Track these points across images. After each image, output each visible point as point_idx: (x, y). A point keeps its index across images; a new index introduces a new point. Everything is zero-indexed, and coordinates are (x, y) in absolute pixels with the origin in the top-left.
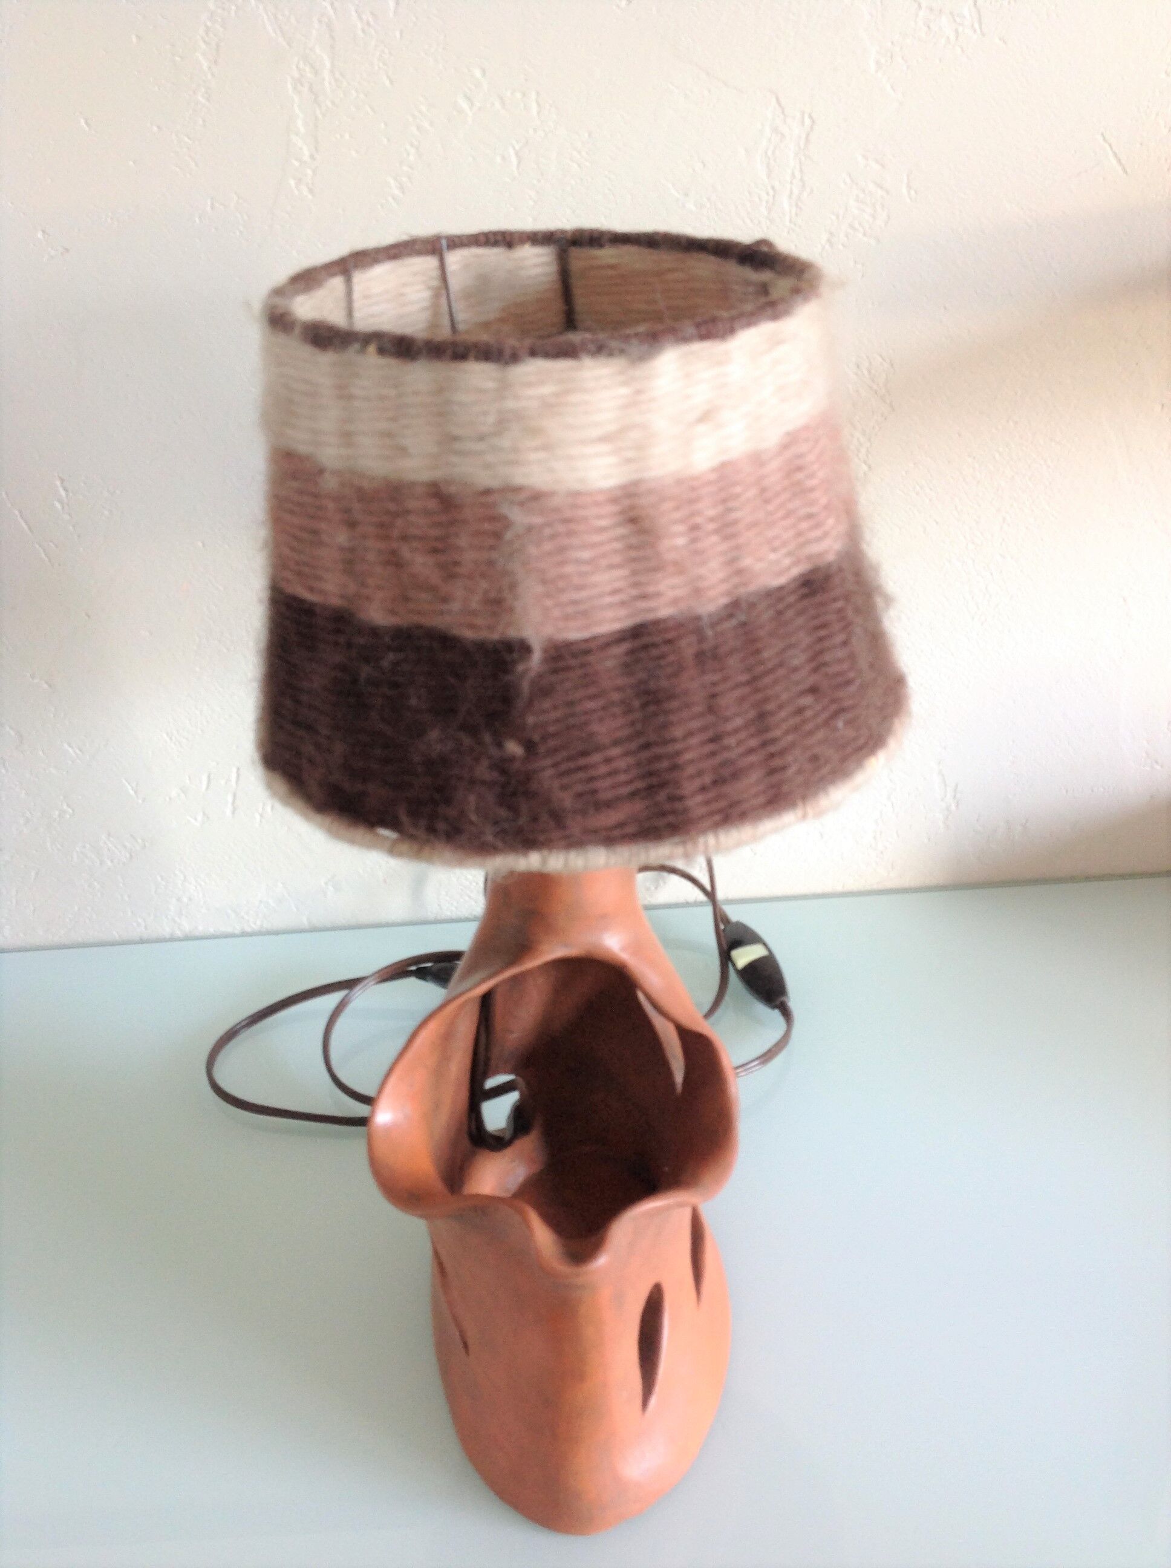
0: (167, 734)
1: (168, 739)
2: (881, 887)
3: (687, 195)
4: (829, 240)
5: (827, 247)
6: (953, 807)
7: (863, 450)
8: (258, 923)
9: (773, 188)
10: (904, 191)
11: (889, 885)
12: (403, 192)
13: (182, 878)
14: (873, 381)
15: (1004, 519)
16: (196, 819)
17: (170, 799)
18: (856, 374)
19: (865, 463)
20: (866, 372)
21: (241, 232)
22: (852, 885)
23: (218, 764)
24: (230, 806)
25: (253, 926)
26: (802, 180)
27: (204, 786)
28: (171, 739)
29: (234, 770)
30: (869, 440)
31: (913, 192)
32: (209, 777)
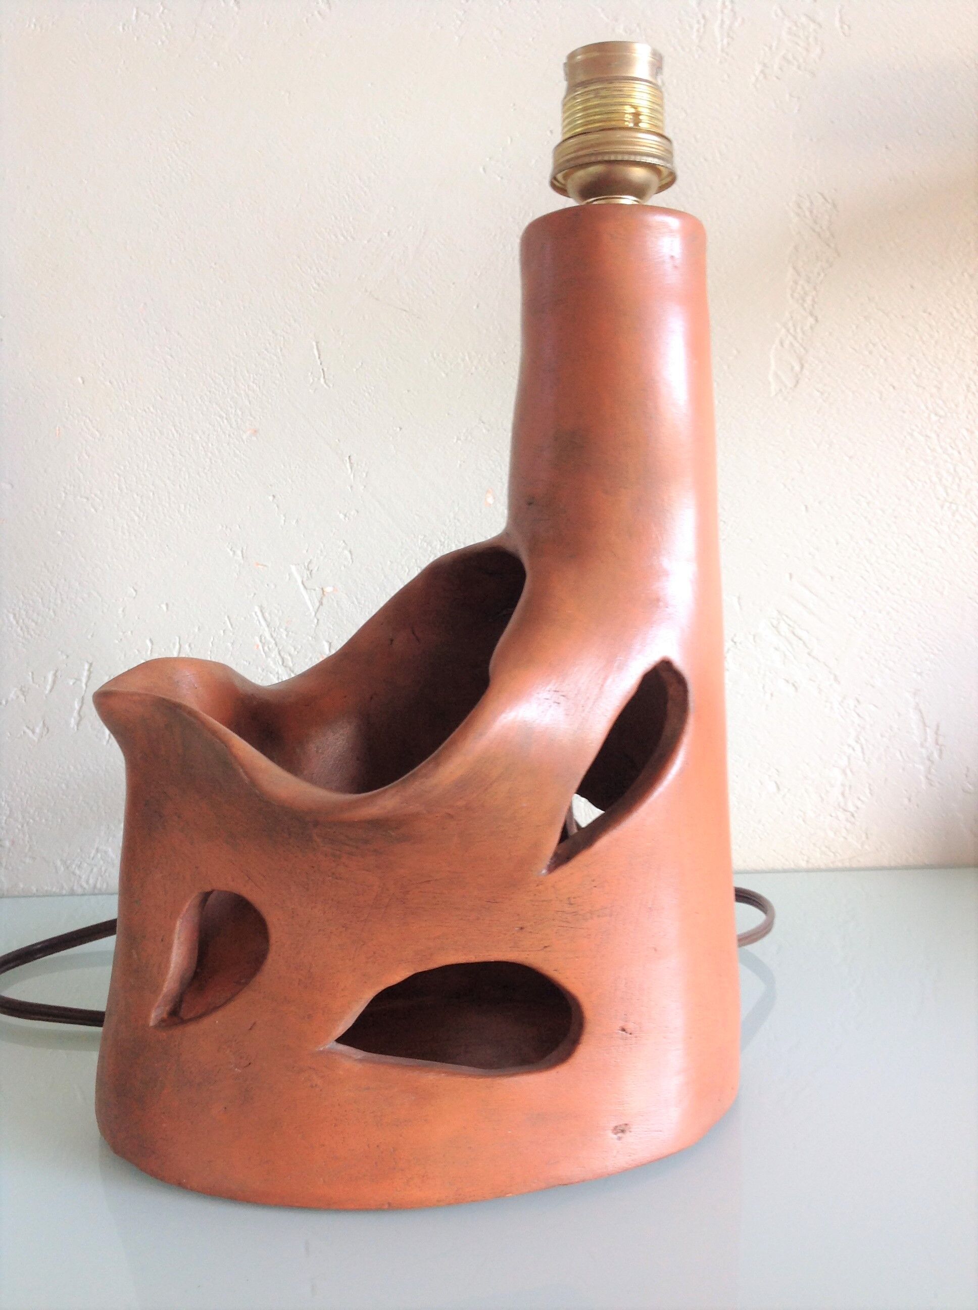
0: (15, 615)
1: (14, 623)
2: (855, 864)
3: (616, 20)
4: (762, 72)
5: (761, 78)
6: (936, 755)
7: (809, 300)
8: (91, 881)
9: (704, 17)
10: (837, 24)
11: (864, 861)
12: (330, 8)
13: (8, 812)
14: (816, 222)
15: (968, 386)
16: (33, 732)
17: (7, 702)
18: (798, 215)
19: (811, 314)
20: (808, 214)
21: (163, 42)
22: (819, 859)
23: (68, 657)
24: (75, 714)
25: (85, 885)
26: (732, 10)
27: (48, 687)
28: (17, 622)
29: (87, 667)
30: (815, 288)
31: (846, 27)
32: (55, 675)
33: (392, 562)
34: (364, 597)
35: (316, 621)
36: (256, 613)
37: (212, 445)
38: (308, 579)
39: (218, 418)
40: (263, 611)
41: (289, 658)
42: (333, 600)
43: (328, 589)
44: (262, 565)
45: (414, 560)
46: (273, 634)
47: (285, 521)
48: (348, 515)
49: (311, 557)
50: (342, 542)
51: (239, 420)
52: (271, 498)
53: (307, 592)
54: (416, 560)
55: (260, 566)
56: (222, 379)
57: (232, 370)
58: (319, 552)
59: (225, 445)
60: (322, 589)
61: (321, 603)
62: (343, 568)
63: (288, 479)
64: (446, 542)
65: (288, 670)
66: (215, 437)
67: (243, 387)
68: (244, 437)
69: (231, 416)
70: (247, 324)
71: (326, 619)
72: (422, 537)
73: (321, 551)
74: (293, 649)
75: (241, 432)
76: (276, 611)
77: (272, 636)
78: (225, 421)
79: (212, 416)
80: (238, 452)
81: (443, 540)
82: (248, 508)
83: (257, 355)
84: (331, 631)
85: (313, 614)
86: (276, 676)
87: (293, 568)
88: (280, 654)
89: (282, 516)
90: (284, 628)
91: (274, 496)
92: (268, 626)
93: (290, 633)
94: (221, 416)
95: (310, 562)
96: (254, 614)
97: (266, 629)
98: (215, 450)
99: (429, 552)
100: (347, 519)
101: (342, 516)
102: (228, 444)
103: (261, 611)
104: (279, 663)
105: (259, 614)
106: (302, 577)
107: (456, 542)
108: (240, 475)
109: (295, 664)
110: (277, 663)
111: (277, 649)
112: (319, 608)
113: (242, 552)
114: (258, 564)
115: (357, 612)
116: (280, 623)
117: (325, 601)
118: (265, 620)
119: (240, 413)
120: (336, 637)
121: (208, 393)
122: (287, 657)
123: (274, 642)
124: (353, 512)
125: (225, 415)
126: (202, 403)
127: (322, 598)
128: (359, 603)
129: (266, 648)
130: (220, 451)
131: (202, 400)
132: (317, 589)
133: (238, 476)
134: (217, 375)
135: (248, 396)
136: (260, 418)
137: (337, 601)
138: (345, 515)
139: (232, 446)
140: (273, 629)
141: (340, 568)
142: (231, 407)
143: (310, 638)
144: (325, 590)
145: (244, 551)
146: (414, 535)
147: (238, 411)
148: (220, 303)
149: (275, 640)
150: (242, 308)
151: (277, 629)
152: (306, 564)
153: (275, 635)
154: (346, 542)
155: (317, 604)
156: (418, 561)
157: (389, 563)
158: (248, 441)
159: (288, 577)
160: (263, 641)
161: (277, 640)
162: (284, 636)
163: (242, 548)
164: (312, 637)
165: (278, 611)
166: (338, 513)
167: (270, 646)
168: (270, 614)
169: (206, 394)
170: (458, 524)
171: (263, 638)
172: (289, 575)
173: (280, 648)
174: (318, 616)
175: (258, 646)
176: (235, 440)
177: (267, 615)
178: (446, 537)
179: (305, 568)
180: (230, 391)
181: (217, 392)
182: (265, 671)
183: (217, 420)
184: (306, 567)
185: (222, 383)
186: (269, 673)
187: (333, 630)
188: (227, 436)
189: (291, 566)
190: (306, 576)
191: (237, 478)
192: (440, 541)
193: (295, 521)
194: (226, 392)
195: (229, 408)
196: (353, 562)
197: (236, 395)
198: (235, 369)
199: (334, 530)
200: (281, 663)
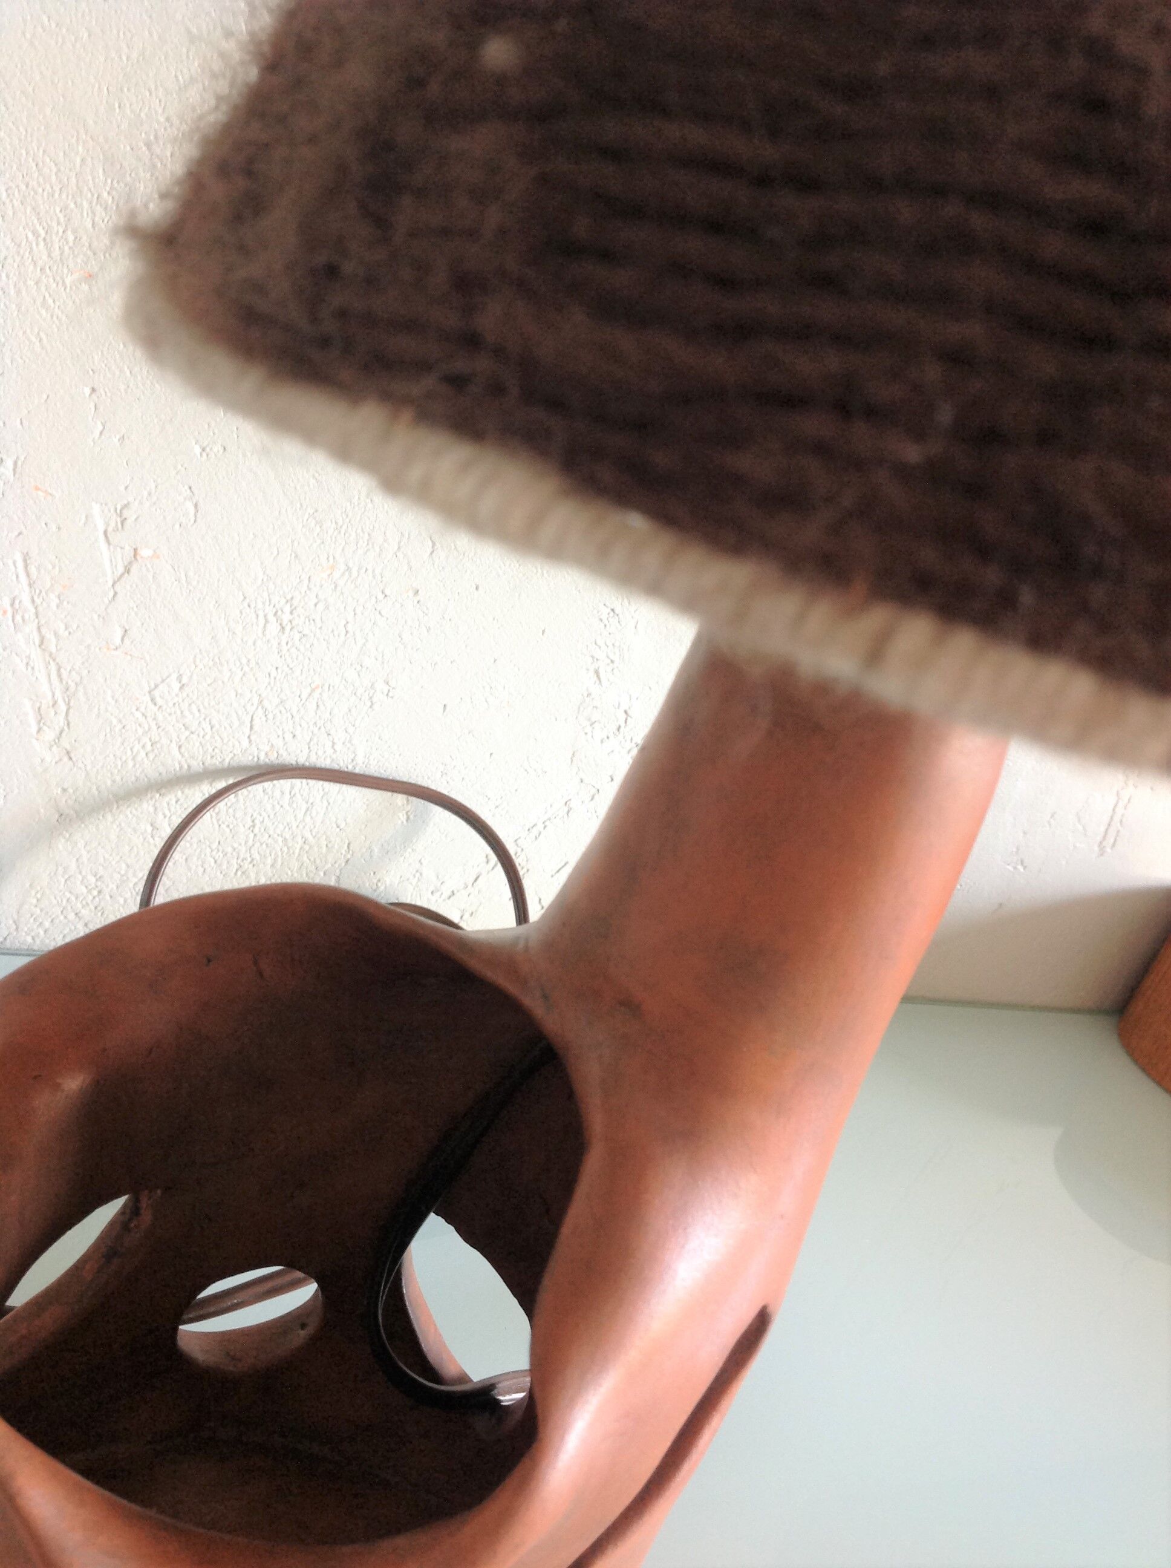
33: (255, 536)
34: (199, 576)
35: (111, 594)
36: (14, 563)
37: (8, 276)
38: (116, 530)
39: (30, 235)
40: (28, 562)
41: (54, 641)
42: (148, 570)
43: (145, 552)
44: (46, 491)
45: (289, 541)
46: (36, 598)
47: (101, 433)
48: (208, 449)
49: (131, 499)
50: (187, 487)
51: (66, 248)
52: (87, 391)
53: (109, 549)
54: (293, 542)
55: (40, 493)
56: (55, 170)
57: (78, 160)
58: (145, 494)
59: (31, 283)
60: (135, 550)
61: (127, 571)
62: (177, 526)
63: (126, 369)
64: (345, 527)
65: (47, 654)
66: (16, 265)
67: (89, 195)
68: (68, 281)
69: (56, 239)
70: (126, 90)
71: (129, 594)
72: (312, 511)
73: (150, 494)
74: (63, 627)
75: (65, 271)
76: (50, 567)
77: (33, 601)
78: (42, 244)
79: (21, 228)
80: (50, 301)
81: (340, 523)
82: (45, 397)
83: (128, 148)
84: (133, 614)
85: (110, 583)
86: (25, 661)
87: (96, 509)
88: (39, 628)
89: (99, 423)
90: (57, 594)
91: (93, 390)
92: (30, 585)
93: (65, 603)
94: (35, 233)
95: (126, 506)
96: (10, 562)
97: (27, 588)
98: (12, 287)
99: (316, 535)
100: (204, 454)
101: (197, 450)
102: (37, 283)
103: (25, 561)
104: (34, 644)
105: (20, 564)
106: (108, 525)
107: (359, 531)
108: (45, 340)
109: (61, 649)
110: (31, 642)
111: (36, 621)
112: (122, 575)
113: (15, 463)
114: (37, 489)
115: (182, 595)
116: (52, 585)
117: (134, 568)
118: (28, 575)
119: (71, 238)
120: (139, 624)
121: (23, 187)
122: (49, 636)
123: (34, 611)
124: (217, 448)
125: (42, 233)
126: (7, 201)
127: (130, 563)
128: (188, 583)
129: (18, 618)
130: (18, 292)
131: (8, 196)
132: (127, 548)
133: (40, 340)
134: (48, 160)
135: (94, 214)
136: (105, 257)
137: (155, 573)
138: (204, 450)
139: (43, 289)
140: (37, 591)
141: (174, 525)
142: (59, 224)
143: (95, 617)
144: (139, 551)
145: (19, 463)
146: (301, 505)
147: (69, 233)
148: (86, 35)
149: (36, 608)
150: (124, 58)
151: (43, 593)
152: (119, 507)
153: (38, 601)
154: (193, 488)
155: (121, 569)
156: (296, 544)
157: (251, 536)
158: (74, 288)
159: (83, 519)
160: (17, 605)
161: (40, 609)
162: (54, 606)
163: (18, 458)
164: (99, 616)
165: (54, 567)
166: (194, 443)
167: (26, 617)
168: (38, 569)
169: (18, 186)
170: (370, 505)
171: (17, 602)
172: (87, 517)
173: (43, 622)
174: (118, 587)
175: (5, 612)
176: (51, 280)
177: (33, 570)
178: (348, 520)
179: (116, 510)
180: (64, 196)
181: (40, 190)
182: (8, 651)
183: (27, 237)
184: (118, 511)
185: (54, 177)
186: (14, 654)
187: (136, 614)
188: (39, 269)
189: (93, 504)
190: (113, 524)
191: (38, 344)
192: (336, 523)
193: (118, 437)
194: (57, 195)
195: (54, 224)
196: (195, 521)
197: (72, 206)
198: (83, 160)
199: (179, 467)
200: (37, 642)
